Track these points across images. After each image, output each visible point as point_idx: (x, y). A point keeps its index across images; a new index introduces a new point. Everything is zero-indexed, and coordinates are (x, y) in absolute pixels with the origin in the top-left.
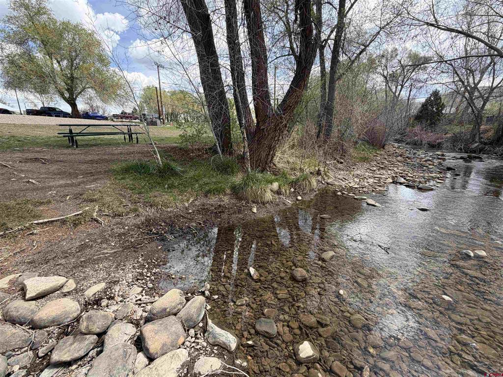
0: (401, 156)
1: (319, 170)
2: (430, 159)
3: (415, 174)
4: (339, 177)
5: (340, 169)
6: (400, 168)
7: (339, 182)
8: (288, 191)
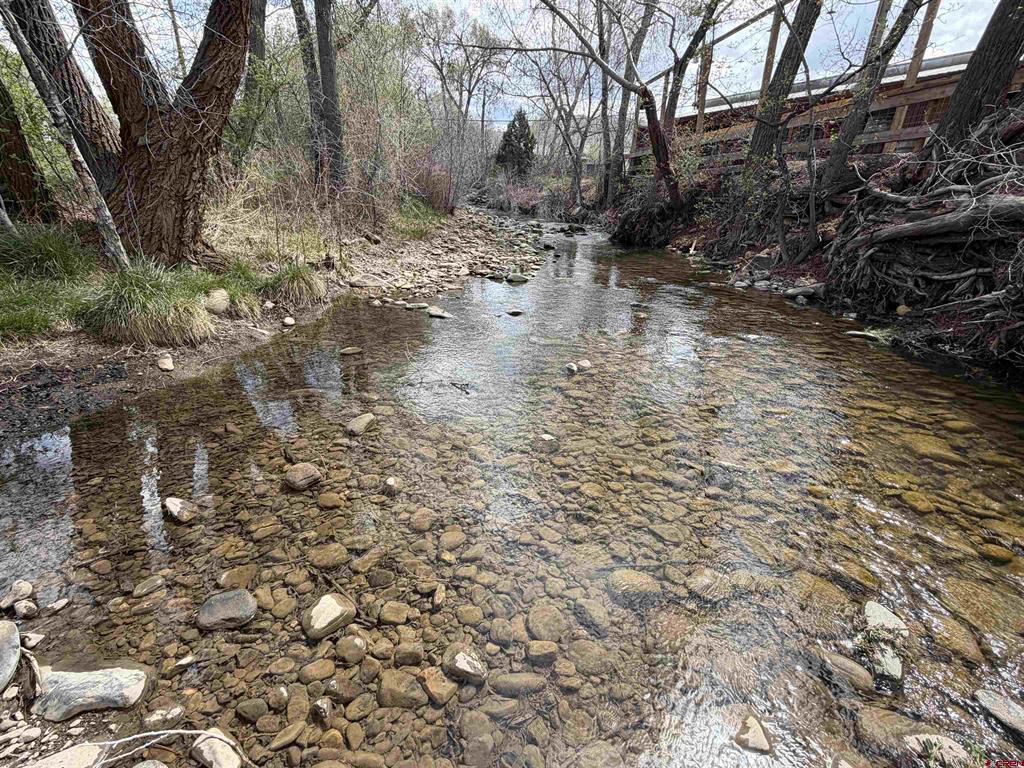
0: (481, 227)
1: (328, 258)
2: (523, 232)
3: (502, 258)
4: (375, 270)
5: (375, 255)
6: (480, 249)
7: (375, 280)
8: (257, 310)
